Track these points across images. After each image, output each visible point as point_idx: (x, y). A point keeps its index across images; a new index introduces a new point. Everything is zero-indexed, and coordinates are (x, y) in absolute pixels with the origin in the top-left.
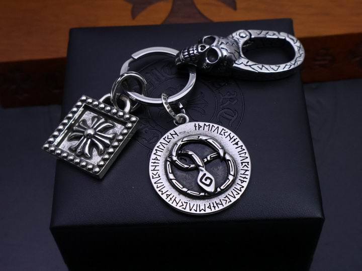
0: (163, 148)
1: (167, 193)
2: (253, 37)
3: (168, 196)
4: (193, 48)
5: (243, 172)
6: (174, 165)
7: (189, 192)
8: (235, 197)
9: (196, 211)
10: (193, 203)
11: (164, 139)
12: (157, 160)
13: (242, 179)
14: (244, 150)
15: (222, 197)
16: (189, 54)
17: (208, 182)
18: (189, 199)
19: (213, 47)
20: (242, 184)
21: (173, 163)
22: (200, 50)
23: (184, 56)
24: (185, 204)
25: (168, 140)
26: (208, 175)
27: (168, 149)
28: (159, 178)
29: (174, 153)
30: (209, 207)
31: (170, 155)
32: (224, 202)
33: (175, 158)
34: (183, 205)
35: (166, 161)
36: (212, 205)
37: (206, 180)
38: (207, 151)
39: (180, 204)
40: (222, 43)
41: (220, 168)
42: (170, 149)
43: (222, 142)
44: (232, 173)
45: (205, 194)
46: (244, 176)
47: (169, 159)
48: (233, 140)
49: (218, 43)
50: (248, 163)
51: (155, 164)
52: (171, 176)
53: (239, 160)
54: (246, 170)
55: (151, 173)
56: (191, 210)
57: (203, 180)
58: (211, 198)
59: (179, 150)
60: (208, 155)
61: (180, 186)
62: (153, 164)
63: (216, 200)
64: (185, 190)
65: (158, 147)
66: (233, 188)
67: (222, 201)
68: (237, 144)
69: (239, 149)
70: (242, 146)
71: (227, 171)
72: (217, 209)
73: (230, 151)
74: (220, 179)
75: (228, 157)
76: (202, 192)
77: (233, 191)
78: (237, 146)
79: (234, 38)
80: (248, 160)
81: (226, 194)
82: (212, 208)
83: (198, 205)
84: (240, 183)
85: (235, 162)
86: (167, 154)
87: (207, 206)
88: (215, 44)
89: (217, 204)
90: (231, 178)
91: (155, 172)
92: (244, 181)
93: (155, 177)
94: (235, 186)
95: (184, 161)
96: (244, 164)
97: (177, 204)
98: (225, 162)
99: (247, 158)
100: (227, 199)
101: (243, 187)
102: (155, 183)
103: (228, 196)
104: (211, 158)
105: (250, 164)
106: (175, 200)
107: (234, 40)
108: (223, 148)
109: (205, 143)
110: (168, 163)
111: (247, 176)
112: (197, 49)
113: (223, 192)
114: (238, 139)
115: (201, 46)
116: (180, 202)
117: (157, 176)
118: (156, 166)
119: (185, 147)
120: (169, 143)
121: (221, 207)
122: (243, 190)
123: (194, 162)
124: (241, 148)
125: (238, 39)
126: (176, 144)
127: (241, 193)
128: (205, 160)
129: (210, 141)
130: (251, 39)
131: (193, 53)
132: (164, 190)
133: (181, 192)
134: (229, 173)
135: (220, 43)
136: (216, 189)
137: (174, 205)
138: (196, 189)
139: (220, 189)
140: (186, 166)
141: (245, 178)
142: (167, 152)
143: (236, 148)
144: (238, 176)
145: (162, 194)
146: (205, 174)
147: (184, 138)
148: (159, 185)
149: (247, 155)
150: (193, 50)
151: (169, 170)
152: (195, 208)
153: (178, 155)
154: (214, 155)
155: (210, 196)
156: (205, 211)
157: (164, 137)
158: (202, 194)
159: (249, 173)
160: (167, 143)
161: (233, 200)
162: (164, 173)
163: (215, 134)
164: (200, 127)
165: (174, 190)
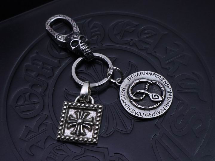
0: (124, 98)
5: (164, 83)
7: (153, 107)
8: (171, 95)
9: (162, 112)
15: (166, 99)
17: (157, 97)
21: (135, 100)
27: (126, 97)
28: (135, 111)
29: (132, 96)
30: (166, 107)
33: (135, 98)
35: (131, 102)
36: (166, 105)
41: (155, 88)
42: (128, 96)
44: (161, 86)
46: (166, 84)
47: (132, 100)
48: (148, 73)
52: (139, 106)
53: (158, 79)
54: (165, 81)
55: (129, 111)
56: (160, 114)
60: (146, 86)
61: (147, 107)
62: (127, 108)
63: (165, 102)
64: (151, 107)
65: (122, 99)
66: (167, 92)
67: (168, 100)
68: (151, 74)
72: (169, 105)
75: (154, 82)
77: (168, 93)
78: (152, 75)
80: (162, 77)
81: (167, 96)
86: (128, 99)
87: (164, 107)
89: (167, 103)
90: (163, 89)
91: (131, 110)
92: (168, 86)
93: (133, 112)
95: (139, 97)
96: (162, 80)
97: (152, 115)
99: (160, 76)
100: (169, 98)
101: (170, 89)
102: (135, 114)
104: (148, 87)
105: (164, 78)
108: (149, 80)
109: (140, 83)
110: (133, 102)
111: (168, 84)
113: (165, 96)
114: (150, 72)
118: (129, 107)
121: (170, 103)
124: (155, 74)
127: (172, 92)
129: (141, 80)
133: (149, 110)
136: (162, 98)
140: (142, 98)
144: (165, 86)
145: (143, 116)
146: (152, 95)
147: (129, 87)
151: (136, 105)
154: (148, 85)
158: (159, 104)
159: (167, 82)
160: (124, 95)
161: (172, 97)
162: (135, 107)
163: (139, 77)
164: (130, 78)
165: (146, 111)
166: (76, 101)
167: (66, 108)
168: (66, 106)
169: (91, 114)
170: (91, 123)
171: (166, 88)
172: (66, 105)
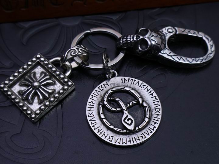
0: (97, 94)
1: (99, 129)
2: (178, 33)
3: (99, 131)
4: (130, 36)
5: (156, 116)
6: (105, 108)
7: (115, 129)
8: (149, 135)
9: (120, 143)
10: (118, 137)
11: (98, 88)
12: (93, 103)
13: (155, 121)
14: (157, 99)
15: (139, 134)
16: (127, 41)
17: (129, 122)
18: (114, 134)
19: (145, 38)
20: (155, 125)
21: (104, 106)
22: (135, 39)
23: (123, 41)
24: (111, 138)
25: (101, 89)
26: (130, 117)
27: (101, 95)
28: (93, 117)
29: (105, 99)
30: (130, 141)
31: (103, 100)
32: (140, 138)
33: (106, 103)
34: (110, 138)
35: (99, 104)
36: (131, 140)
37: (128, 120)
38: (129, 98)
39: (108, 137)
40: (153, 36)
41: (139, 112)
42: (102, 95)
43: (141, 92)
44: (148, 116)
45: (127, 131)
46: (156, 119)
47: (101, 103)
48: (149, 91)
49: (149, 36)
50: (160, 109)
51: (91, 106)
52: (102, 116)
53: (153, 106)
54: (158, 115)
55: (87, 112)
56: (115, 142)
57: (126, 121)
58: (131, 134)
59: (109, 97)
60: (131, 102)
61: (108, 124)
62: (89, 106)
63: (135, 136)
64: (112, 127)
65: (93, 93)
66: (148, 127)
67: (139, 137)
68: (152, 94)
69: (154, 99)
70: (156, 96)
71: (144, 115)
72: (135, 143)
73: (147, 99)
74: (139, 120)
75: (145, 104)
76: (125, 130)
77: (148, 130)
78: (152, 96)
79: (163, 32)
80: (160, 107)
81: (143, 131)
82: (132, 142)
83: (121, 139)
84: (153, 124)
85: (150, 108)
86: (100, 99)
87: (128, 140)
88: (147, 36)
89: (135, 139)
90: (147, 120)
91: (90, 112)
92: (156, 123)
93: (90, 115)
94: (149, 126)
95: (112, 105)
96: (157, 110)
97: (106, 137)
98: (142, 108)
99: (159, 105)
100: (143, 135)
101: (155, 127)
102: (90, 120)
103: (144, 133)
104: (132, 104)
105: (161, 110)
106: (104, 134)
107: (163, 34)
108: (141, 97)
109: (129, 93)
110: (101, 106)
111: (158, 120)
112: (133, 38)
113: (140, 130)
114: (153, 91)
115: (136, 36)
116: (107, 136)
117: (92, 115)
118: (91, 108)
119: (113, 95)
120: (102, 91)
121: (138, 142)
122: (155, 129)
123: (120, 106)
124: (155, 98)
125: (166, 34)
126: (107, 92)
127: (154, 132)
128: (128, 105)
129: (133, 91)
130: (175, 34)
131: (130, 40)
132: (96, 126)
133: (109, 129)
134: (145, 116)
135: (151, 36)
136: (135, 128)
137: (103, 138)
138: (120, 126)
139: (138, 128)
140: (114, 109)
141: (157, 120)
142: (100, 98)
143: (151, 98)
144: (152, 119)
145: (95, 129)
146: (127, 116)
147: (113, 88)
148: (93, 122)
149: (159, 103)
150: (130, 38)
151: (101, 111)
152: (119, 141)
153: (108, 100)
154: (135, 102)
155: (130, 132)
156: (126, 144)
157: (98, 86)
158: (125, 131)
159: (160, 117)
160: (100, 91)
161: (148, 137)
162: (97, 113)
163: (136, 86)
164: (125, 80)
165: (103, 127)
166: (51, 61)
167: (35, 61)
168: (37, 60)
169: (56, 86)
170: (47, 95)
171: (151, 121)
172: (37, 58)
